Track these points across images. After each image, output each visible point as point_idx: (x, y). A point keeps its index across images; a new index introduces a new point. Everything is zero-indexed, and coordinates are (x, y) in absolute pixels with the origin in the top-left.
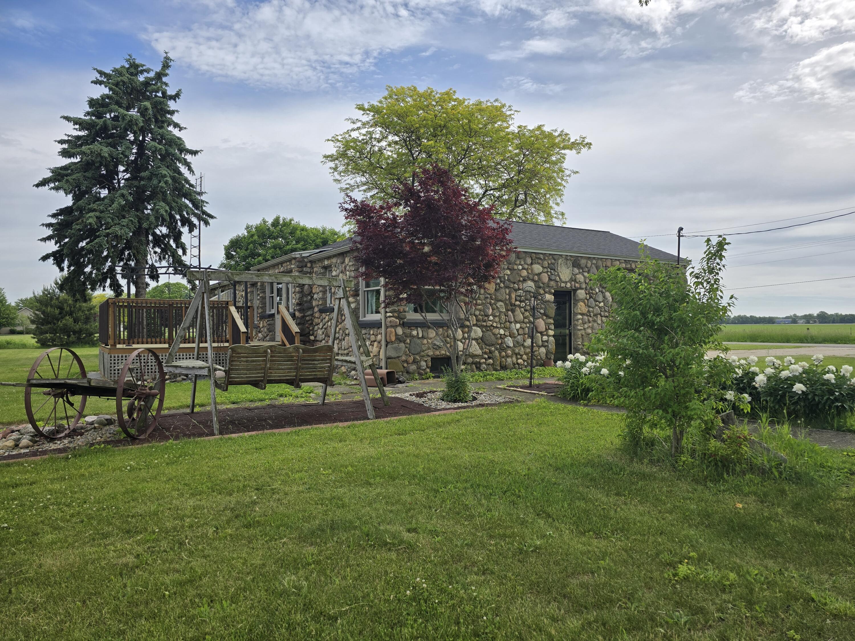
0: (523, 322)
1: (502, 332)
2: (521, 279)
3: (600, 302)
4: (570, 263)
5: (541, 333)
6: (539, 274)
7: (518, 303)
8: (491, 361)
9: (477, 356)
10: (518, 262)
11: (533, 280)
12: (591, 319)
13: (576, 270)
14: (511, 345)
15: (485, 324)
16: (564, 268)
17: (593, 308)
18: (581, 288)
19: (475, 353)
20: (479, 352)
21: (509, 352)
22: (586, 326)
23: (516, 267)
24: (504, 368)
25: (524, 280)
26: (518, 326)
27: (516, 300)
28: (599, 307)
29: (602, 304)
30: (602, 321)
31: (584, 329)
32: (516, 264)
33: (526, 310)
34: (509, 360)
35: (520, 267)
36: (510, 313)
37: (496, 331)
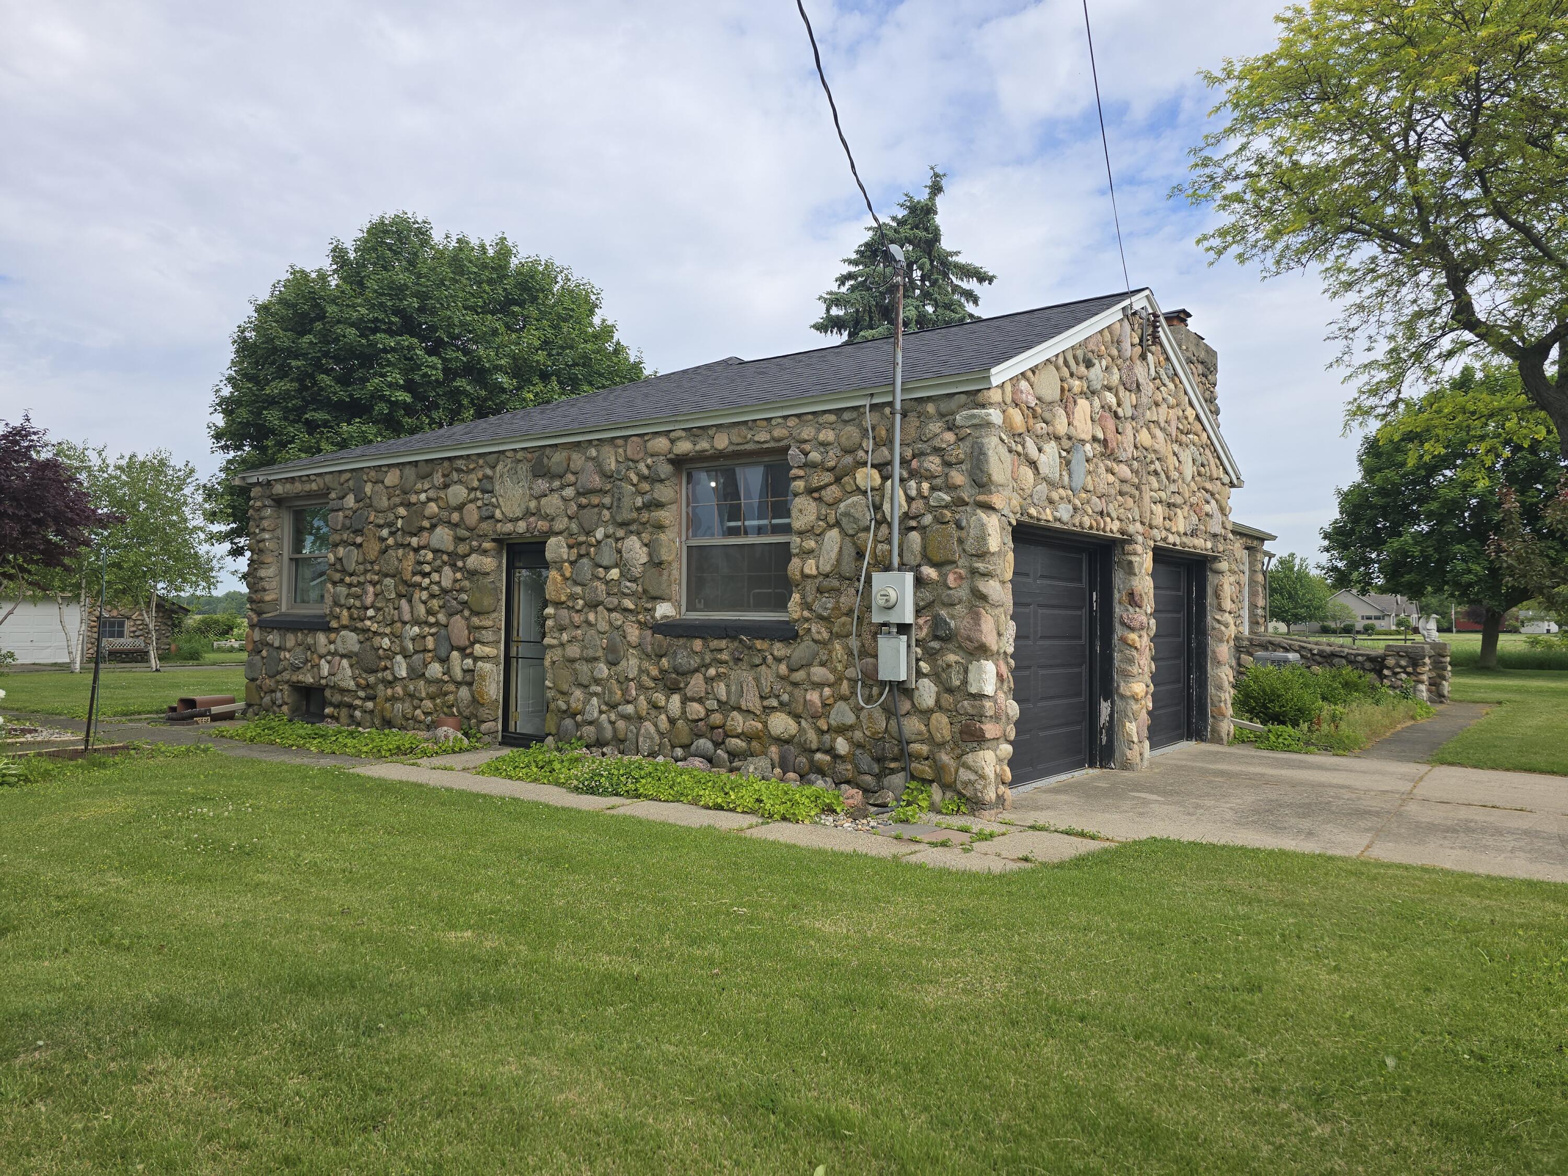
0: (426, 623)
1: (386, 643)
2: (426, 524)
3: (607, 568)
4: (523, 468)
5: (462, 650)
6: (460, 508)
7: (418, 579)
8: (370, 705)
9: (348, 691)
10: (419, 486)
11: (449, 523)
12: (577, 618)
13: (542, 485)
14: (404, 674)
15: (359, 625)
16: (508, 483)
17: (583, 585)
18: (552, 533)
19: (343, 684)
20: (351, 685)
21: (399, 690)
22: (565, 637)
23: (413, 498)
24: (388, 723)
25: (433, 527)
26: (416, 629)
27: (414, 574)
28: (607, 583)
29: (614, 573)
30: (611, 624)
31: (562, 645)
32: (416, 493)
33: (433, 596)
34: (399, 706)
35: (423, 497)
36: (404, 603)
37: (377, 641)
